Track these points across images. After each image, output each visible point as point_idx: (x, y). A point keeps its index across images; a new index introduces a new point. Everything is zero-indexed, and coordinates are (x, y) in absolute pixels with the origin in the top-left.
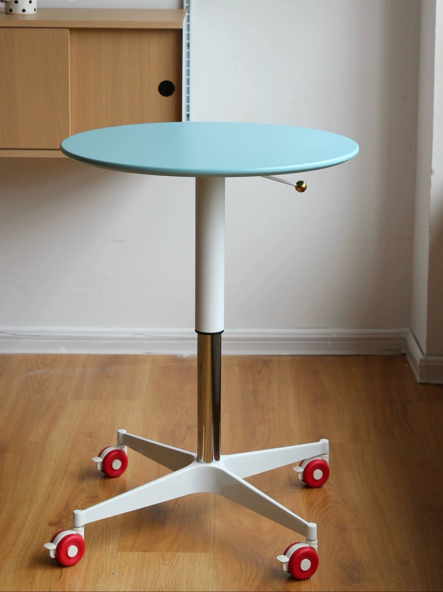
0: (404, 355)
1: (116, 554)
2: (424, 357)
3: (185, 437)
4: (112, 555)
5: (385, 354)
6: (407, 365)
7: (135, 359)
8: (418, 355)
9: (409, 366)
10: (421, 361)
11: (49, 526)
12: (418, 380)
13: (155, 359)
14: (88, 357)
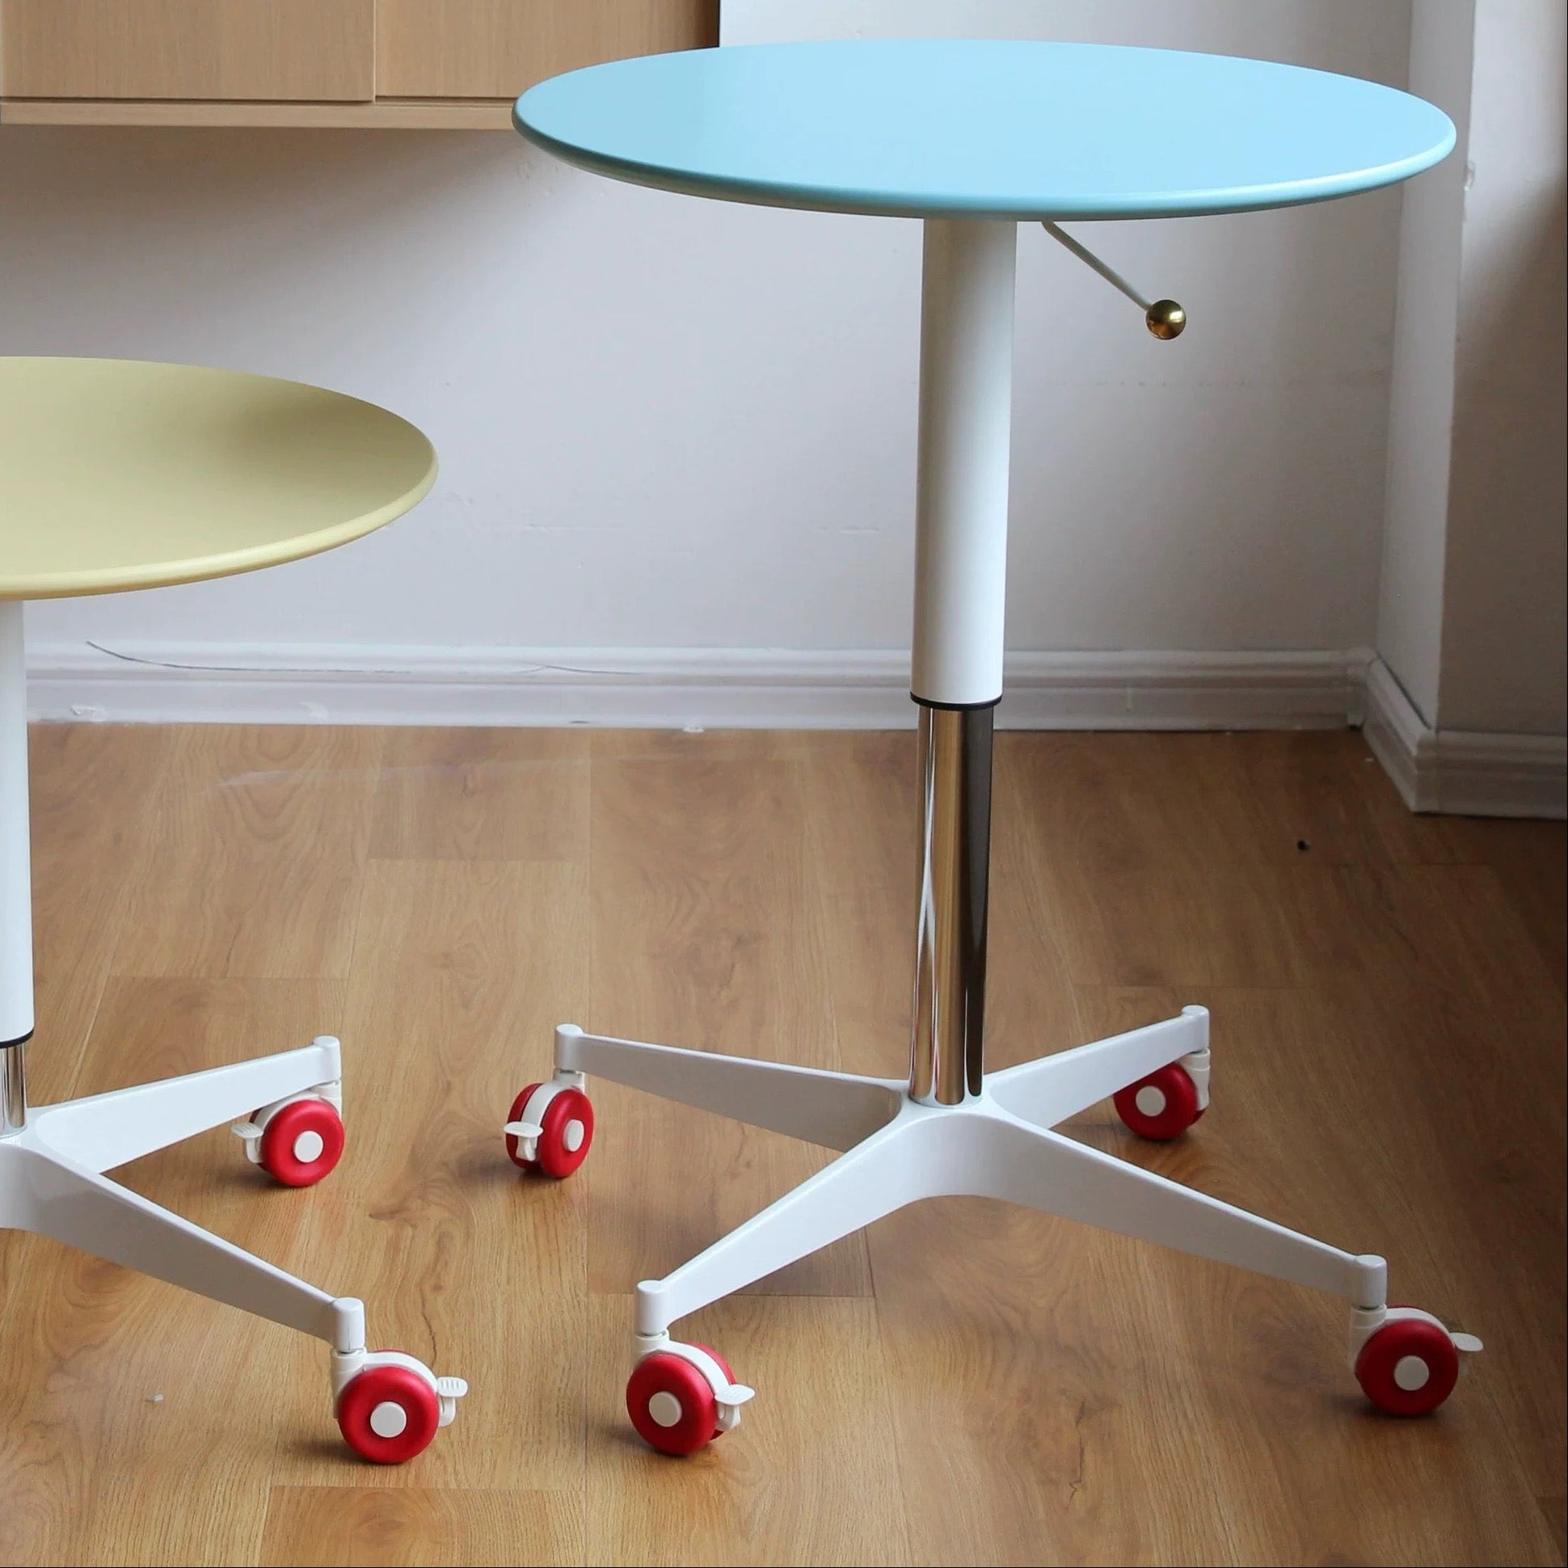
0: (1356, 729)
1: (586, 1299)
2: (1431, 734)
3: (733, 966)
4: (576, 1302)
5: (1299, 727)
6: (1370, 760)
7: (539, 741)
8: (1413, 731)
9: (1377, 764)
10: (1421, 746)
11: (372, 1221)
12: (1413, 803)
13: (601, 741)
14: (397, 732)
